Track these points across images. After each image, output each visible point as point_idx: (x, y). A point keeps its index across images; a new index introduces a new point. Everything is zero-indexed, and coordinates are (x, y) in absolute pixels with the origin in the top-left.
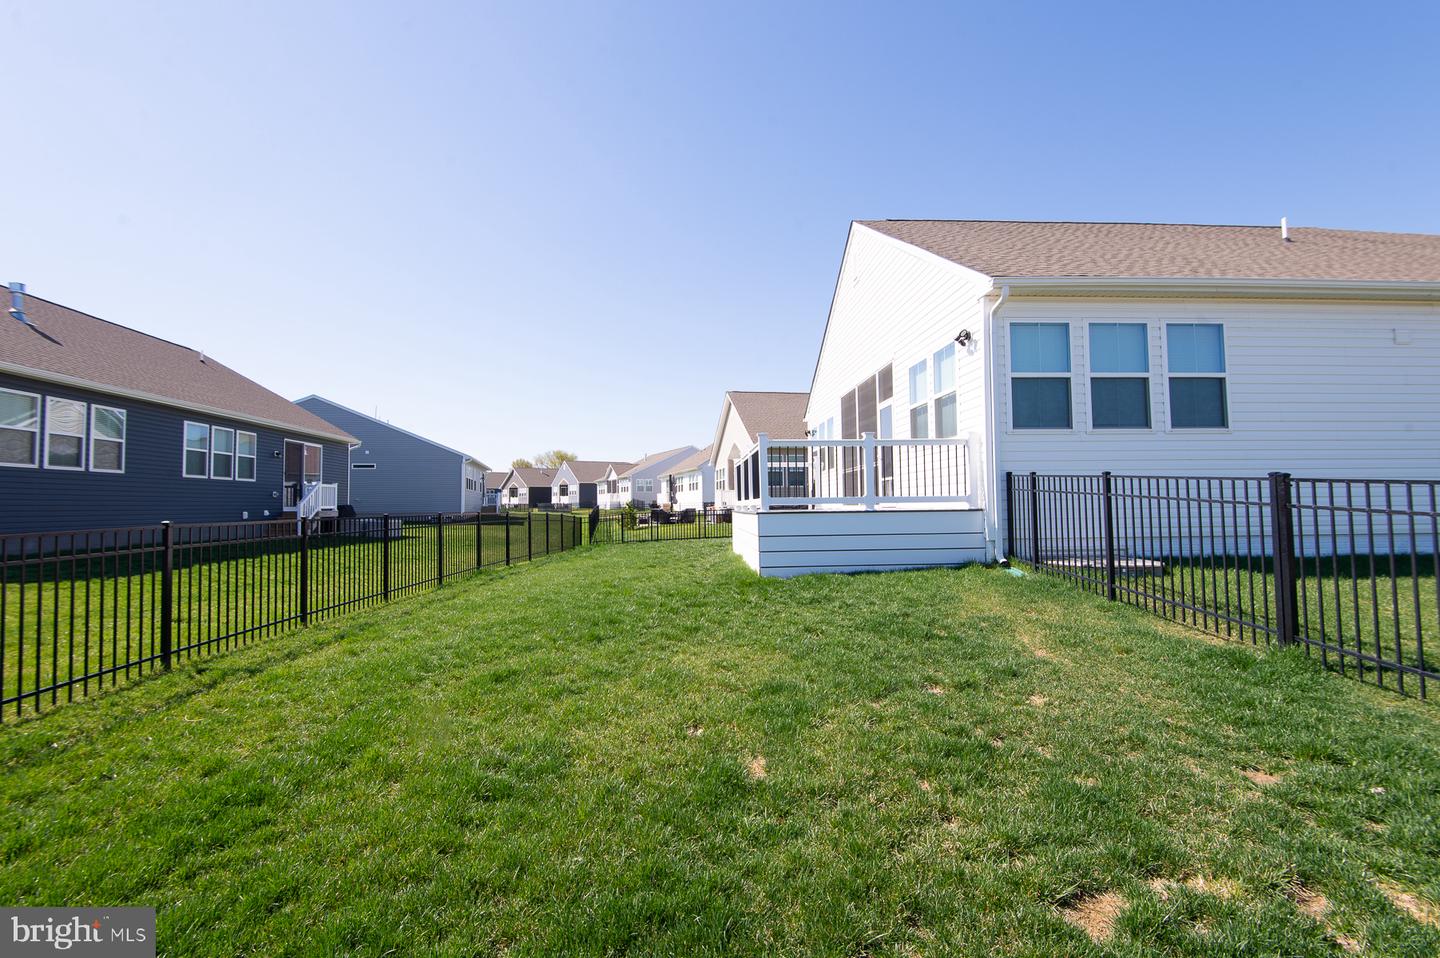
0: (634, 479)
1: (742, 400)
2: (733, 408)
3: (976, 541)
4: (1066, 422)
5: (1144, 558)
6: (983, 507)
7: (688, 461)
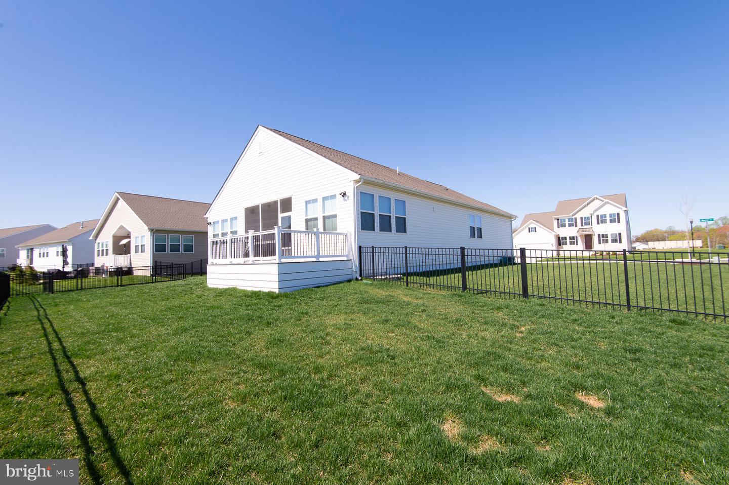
2: (122, 202)
3: (349, 272)
4: (373, 229)
5: (395, 274)
6: (352, 259)
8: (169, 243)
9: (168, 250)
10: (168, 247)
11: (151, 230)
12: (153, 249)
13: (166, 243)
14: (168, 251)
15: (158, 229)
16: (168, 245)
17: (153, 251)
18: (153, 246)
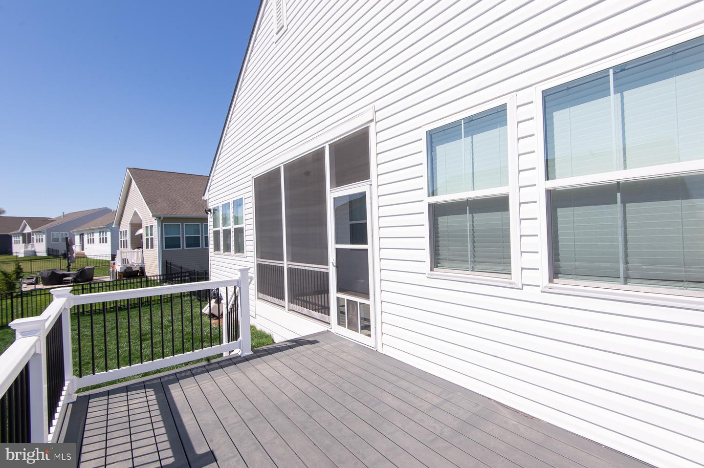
0: (48, 233)
1: (140, 175)
2: (133, 181)
7: (99, 220)
8: (185, 236)
9: (183, 244)
10: (183, 240)
11: (159, 218)
12: (162, 245)
13: (181, 236)
14: (183, 247)
15: (169, 216)
16: (183, 238)
17: (162, 248)
18: (162, 241)
